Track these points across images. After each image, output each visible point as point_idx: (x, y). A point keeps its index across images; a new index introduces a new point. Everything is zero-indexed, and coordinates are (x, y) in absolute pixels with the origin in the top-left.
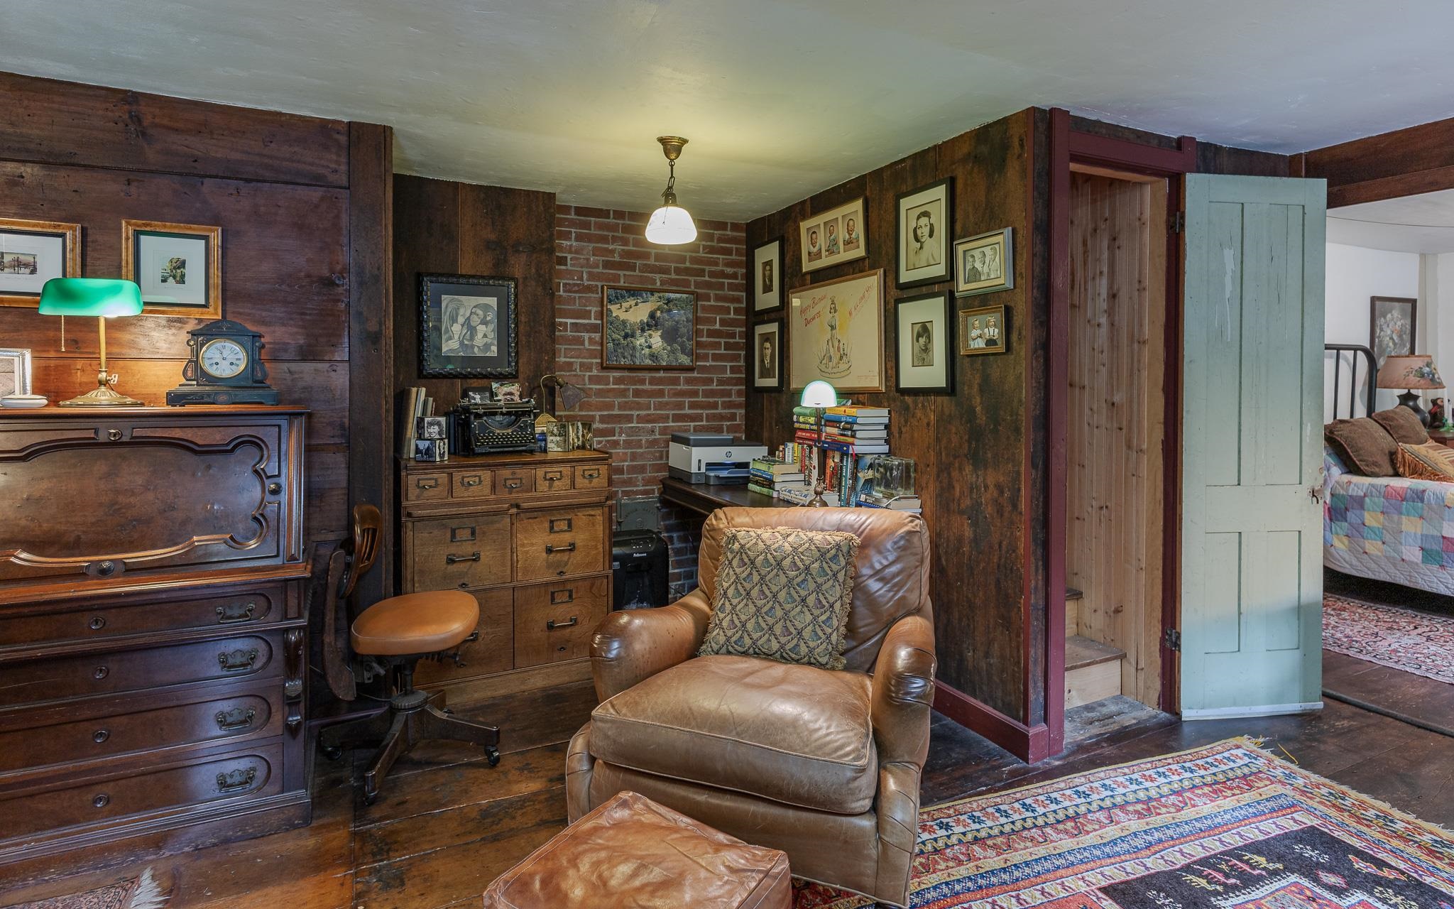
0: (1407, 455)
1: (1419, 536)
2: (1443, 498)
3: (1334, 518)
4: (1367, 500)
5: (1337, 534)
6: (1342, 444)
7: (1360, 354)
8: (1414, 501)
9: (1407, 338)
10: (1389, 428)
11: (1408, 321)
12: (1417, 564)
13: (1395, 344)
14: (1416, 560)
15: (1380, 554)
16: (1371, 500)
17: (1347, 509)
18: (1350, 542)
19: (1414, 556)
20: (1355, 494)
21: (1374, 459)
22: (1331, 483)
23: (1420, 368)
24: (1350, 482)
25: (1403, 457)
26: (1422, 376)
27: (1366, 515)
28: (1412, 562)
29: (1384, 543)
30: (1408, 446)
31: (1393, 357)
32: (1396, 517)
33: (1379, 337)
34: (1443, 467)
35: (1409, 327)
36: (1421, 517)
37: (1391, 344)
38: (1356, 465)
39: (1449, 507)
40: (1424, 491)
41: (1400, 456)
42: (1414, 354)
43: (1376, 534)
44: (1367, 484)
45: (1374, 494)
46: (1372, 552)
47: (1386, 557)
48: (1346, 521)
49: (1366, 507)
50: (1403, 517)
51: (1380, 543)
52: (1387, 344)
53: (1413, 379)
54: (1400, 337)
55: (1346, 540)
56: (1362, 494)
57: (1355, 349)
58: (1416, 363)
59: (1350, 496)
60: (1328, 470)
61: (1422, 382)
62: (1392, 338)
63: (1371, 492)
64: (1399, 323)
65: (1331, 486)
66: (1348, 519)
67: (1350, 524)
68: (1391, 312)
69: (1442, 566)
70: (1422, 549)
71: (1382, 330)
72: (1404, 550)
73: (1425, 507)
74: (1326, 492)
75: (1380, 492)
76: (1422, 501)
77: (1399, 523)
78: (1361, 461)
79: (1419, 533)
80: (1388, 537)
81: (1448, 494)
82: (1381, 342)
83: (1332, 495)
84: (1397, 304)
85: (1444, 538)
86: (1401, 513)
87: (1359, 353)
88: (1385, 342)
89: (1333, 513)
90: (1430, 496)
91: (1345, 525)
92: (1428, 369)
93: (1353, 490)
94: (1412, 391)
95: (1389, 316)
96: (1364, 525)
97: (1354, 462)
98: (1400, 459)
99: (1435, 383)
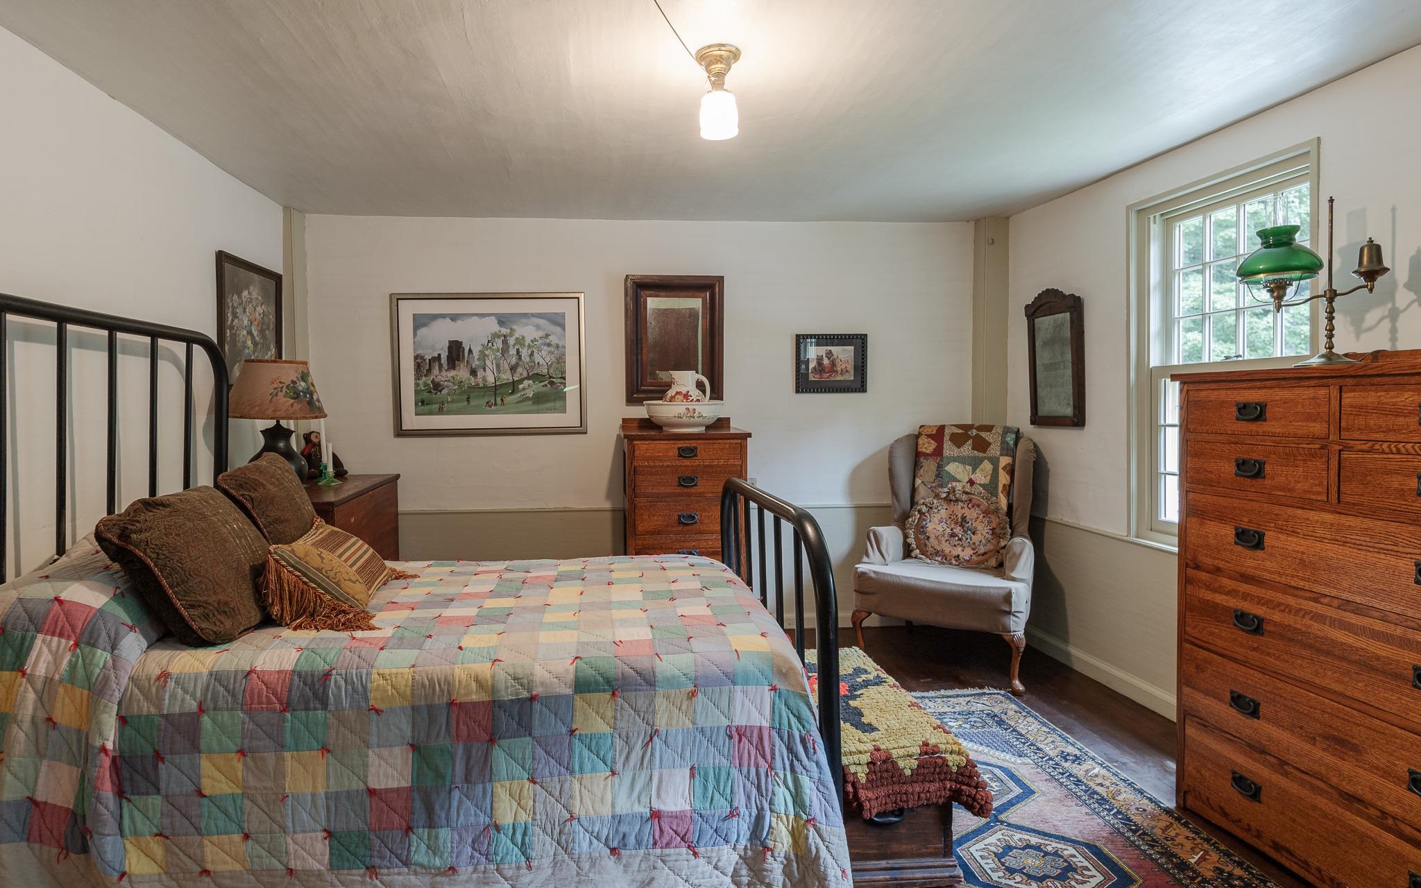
0: (285, 574)
1: (321, 802)
2: (365, 688)
3: (127, 788)
4: (206, 720)
5: (136, 833)
6: (148, 567)
7: (199, 352)
8: (307, 709)
9: (270, 335)
10: (249, 506)
11: (272, 309)
12: (319, 875)
13: (255, 344)
14: (316, 866)
15: (238, 867)
16: (214, 721)
17: (158, 757)
18: (167, 850)
19: (313, 856)
20: (177, 710)
21: (222, 597)
22: (120, 685)
23: (293, 382)
24: (165, 676)
25: (279, 578)
26: (297, 396)
27: (206, 766)
28: (309, 873)
29: (247, 837)
30: (284, 548)
31: (253, 361)
32: (270, 758)
33: (232, 328)
34: (348, 586)
35: (272, 318)
36: (325, 749)
37: (249, 343)
38: (182, 618)
39: (378, 712)
40: (327, 675)
41: (272, 577)
42: (280, 357)
43: (225, 813)
44: (205, 671)
45: (221, 703)
46: (220, 868)
47: (252, 872)
48: (158, 791)
49: (203, 744)
50: (287, 755)
51: (237, 838)
52: (245, 342)
53: (284, 401)
54: (262, 332)
55: (157, 848)
56: (193, 706)
57: (190, 338)
58: (289, 374)
59: (163, 716)
60: (114, 647)
61: (297, 406)
62: (250, 333)
63: (215, 699)
64: (260, 310)
65: (117, 695)
66: (163, 785)
67: (166, 797)
68: (248, 288)
69: (372, 870)
70: (330, 834)
71: (235, 316)
72: (292, 847)
73: (332, 721)
74: (105, 717)
75: (234, 696)
76: (325, 706)
77: (279, 774)
78: (192, 606)
79: (321, 791)
80: (255, 819)
81: (374, 676)
82: (234, 336)
83: (123, 720)
84: (255, 276)
85: (372, 792)
86: (282, 746)
87: (198, 350)
88: (241, 338)
89: (125, 773)
90: (339, 688)
91: (155, 801)
92: (303, 384)
93: (173, 696)
94: (283, 423)
95: (245, 293)
96: (202, 795)
97: (176, 611)
98: (272, 586)
99: (315, 410)
